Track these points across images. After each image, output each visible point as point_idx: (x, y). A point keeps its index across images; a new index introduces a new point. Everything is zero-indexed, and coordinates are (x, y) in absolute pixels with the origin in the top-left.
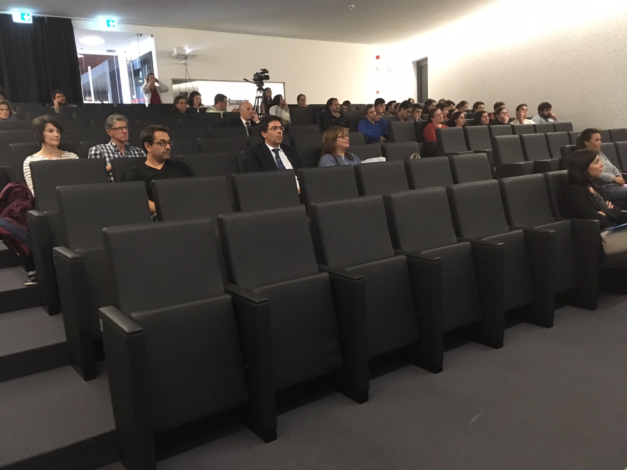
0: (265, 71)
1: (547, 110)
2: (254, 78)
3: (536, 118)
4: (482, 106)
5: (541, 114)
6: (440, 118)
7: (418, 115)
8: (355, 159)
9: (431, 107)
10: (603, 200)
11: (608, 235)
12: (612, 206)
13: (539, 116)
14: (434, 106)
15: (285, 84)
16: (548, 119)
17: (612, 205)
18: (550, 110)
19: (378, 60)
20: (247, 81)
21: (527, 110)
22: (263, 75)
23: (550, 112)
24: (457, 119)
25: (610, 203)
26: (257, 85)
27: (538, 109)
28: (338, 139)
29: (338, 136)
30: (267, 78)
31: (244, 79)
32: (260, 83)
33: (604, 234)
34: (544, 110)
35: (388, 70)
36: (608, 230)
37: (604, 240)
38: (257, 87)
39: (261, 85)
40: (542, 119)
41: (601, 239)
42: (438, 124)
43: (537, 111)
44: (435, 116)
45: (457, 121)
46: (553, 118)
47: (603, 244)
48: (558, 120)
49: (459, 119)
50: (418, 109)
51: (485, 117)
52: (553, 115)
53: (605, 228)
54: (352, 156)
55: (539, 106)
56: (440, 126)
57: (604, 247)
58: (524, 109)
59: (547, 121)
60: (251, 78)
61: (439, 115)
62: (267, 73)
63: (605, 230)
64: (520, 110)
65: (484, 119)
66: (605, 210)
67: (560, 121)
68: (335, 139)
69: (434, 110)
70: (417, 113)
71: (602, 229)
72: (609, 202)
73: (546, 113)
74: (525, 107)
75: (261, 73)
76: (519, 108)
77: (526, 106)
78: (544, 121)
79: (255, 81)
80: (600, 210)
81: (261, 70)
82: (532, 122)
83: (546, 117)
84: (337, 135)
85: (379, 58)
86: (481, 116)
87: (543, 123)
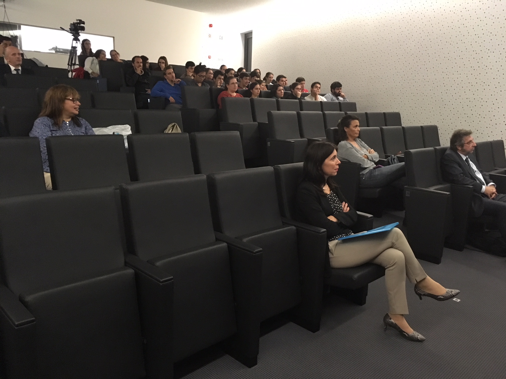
0: (81, 22)
1: (338, 89)
2: (70, 27)
3: (329, 96)
4: (284, 79)
5: (333, 92)
6: (234, 87)
7: (219, 82)
8: (84, 126)
9: (229, 75)
10: (337, 202)
11: (337, 244)
12: (348, 209)
13: (332, 94)
14: (232, 74)
15: (115, 38)
16: (339, 97)
17: (347, 207)
18: (341, 89)
19: (211, 28)
20: (63, 29)
21: (320, 88)
22: (78, 25)
23: (340, 90)
24: (252, 89)
25: (347, 205)
26: (72, 35)
27: (331, 88)
28: (67, 102)
29: (68, 98)
30: (83, 29)
31: (61, 28)
32: (76, 33)
33: (332, 244)
34: (336, 89)
35: (220, 39)
36: (337, 239)
37: (331, 251)
38: (73, 37)
39: (77, 35)
40: (333, 96)
41: (328, 249)
42: (233, 92)
43: (330, 89)
44: (230, 83)
45: (253, 91)
46: (343, 97)
47: (330, 255)
48: (347, 99)
49: (254, 89)
50: (220, 76)
51: (280, 90)
52: (343, 94)
53: (334, 237)
54: (81, 122)
55: (332, 85)
56: (235, 94)
57: (331, 260)
58: (317, 87)
59: (338, 99)
60: (68, 27)
61: (233, 83)
62: (84, 24)
63: (334, 238)
64: (314, 87)
65: (279, 92)
66: (339, 214)
67: (348, 100)
68: (63, 100)
69: (231, 78)
70: (219, 80)
71: (330, 237)
72: (345, 203)
73: (337, 91)
74: (318, 86)
75: (77, 23)
76: (313, 85)
77: (319, 84)
78: (334, 98)
79: (71, 31)
80: (332, 214)
81: (77, 20)
82: (323, 99)
83: (337, 95)
84: (67, 96)
85: (212, 27)
86: (277, 89)
87: (334, 100)
